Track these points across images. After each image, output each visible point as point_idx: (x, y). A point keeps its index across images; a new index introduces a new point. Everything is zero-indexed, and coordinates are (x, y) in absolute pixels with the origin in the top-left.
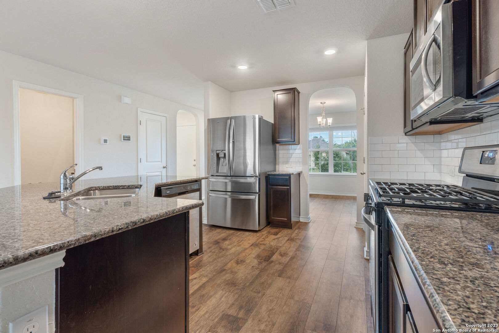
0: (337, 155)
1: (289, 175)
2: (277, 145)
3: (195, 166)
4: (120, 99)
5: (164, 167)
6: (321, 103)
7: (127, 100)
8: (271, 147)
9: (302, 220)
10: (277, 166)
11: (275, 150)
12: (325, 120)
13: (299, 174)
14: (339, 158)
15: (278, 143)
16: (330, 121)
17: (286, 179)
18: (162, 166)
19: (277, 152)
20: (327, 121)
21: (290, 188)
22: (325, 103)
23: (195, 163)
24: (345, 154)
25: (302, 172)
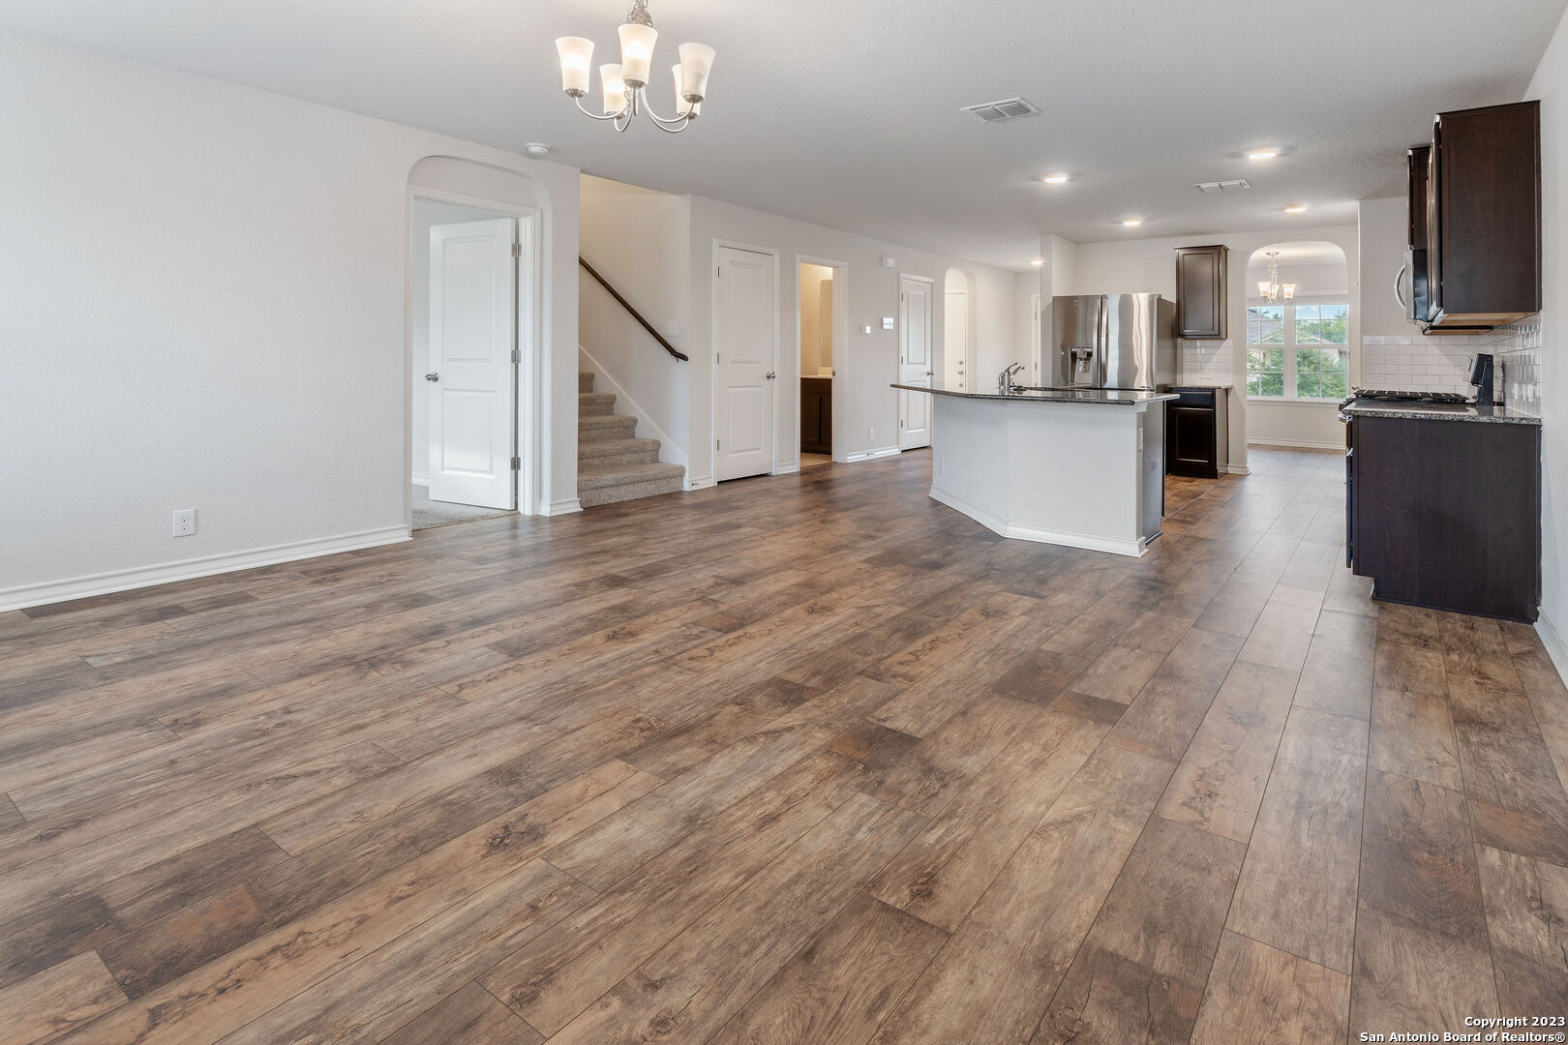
0: (1305, 357)
1: (1213, 390)
2: (1179, 340)
3: (961, 373)
4: (881, 261)
5: (929, 374)
6: (1268, 254)
7: (891, 262)
8: (1168, 343)
9: (1231, 470)
10: (1179, 377)
11: (1175, 347)
12: (1277, 286)
13: (1227, 391)
14: (1313, 366)
15: (1183, 336)
16: (1289, 290)
17: (1208, 398)
18: (926, 371)
19: (1179, 351)
20: (1281, 290)
21: (1215, 411)
22: (1277, 253)
23: (962, 368)
24: (1337, 354)
25: (1231, 388)
